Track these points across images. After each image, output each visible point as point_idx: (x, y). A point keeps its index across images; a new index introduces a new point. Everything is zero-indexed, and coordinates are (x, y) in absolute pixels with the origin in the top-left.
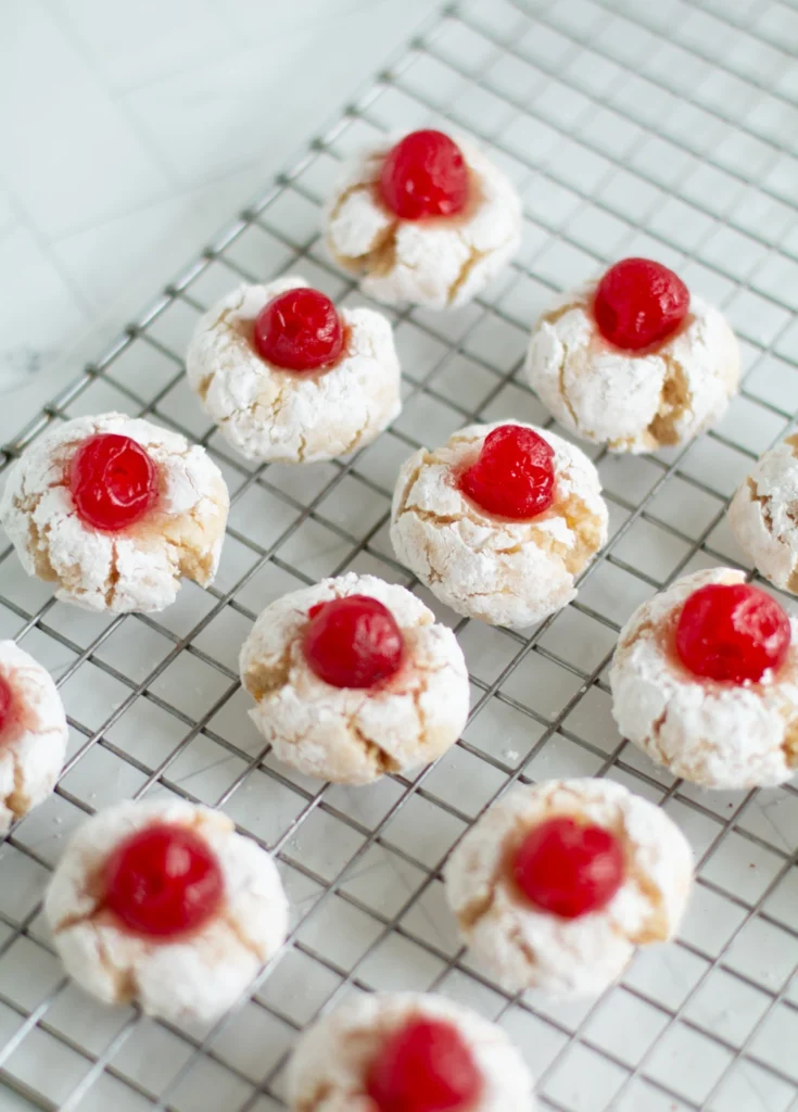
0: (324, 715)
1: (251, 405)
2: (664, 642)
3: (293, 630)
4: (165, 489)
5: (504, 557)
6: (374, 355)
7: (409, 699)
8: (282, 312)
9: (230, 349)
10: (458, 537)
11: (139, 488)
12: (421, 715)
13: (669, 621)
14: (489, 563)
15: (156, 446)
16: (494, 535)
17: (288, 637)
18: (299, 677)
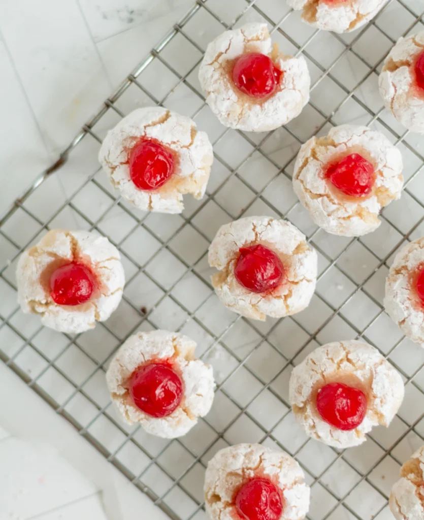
0: (241, 303)
1: (227, 113)
2: (411, 280)
3: (231, 254)
4: (178, 163)
5: (342, 221)
6: (294, 89)
7: (282, 300)
8: (245, 76)
9: (219, 81)
10: (321, 206)
11: (163, 176)
12: (287, 306)
13: (416, 270)
14: (333, 222)
15: (174, 143)
16: (338, 209)
17: (229, 258)
18: (232, 281)
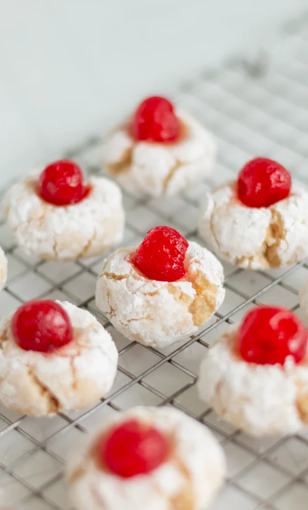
0: (15, 365)
1: (28, 220)
2: (232, 343)
5: (149, 298)
6: (104, 201)
7: (68, 360)
9: (24, 192)
10: (125, 286)
12: (74, 371)
14: (139, 300)
16: (144, 285)
18: (7, 346)
